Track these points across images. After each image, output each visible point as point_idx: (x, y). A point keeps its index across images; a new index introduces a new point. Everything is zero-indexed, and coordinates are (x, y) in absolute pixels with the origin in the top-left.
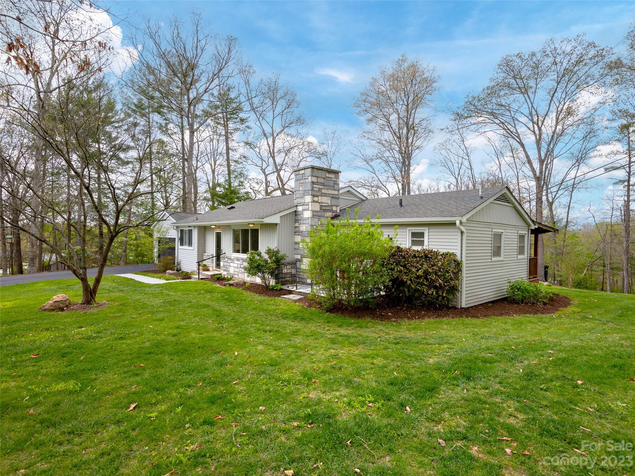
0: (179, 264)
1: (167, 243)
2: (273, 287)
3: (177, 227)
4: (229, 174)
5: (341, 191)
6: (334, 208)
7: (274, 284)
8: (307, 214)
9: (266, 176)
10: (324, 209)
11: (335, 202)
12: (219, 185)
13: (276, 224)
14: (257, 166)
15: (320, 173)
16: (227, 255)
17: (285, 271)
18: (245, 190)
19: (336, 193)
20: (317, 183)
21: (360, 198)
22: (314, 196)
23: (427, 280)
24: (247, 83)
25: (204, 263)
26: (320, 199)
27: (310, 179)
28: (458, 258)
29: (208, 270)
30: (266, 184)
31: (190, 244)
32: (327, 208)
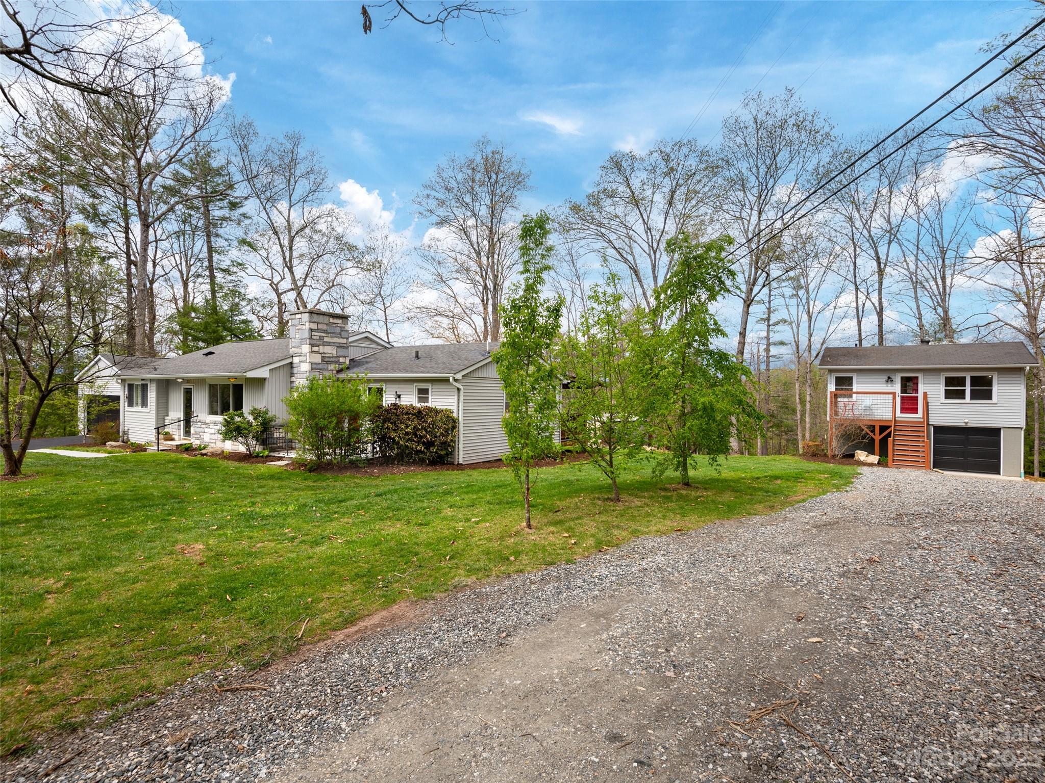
0: (125, 433)
1: (105, 403)
2: (258, 453)
3: (123, 381)
4: (213, 292)
5: (350, 339)
6: (341, 360)
7: (261, 450)
8: (305, 367)
9: (279, 295)
10: (326, 360)
11: (342, 352)
12: (195, 310)
13: (265, 379)
14: (263, 278)
15: (321, 319)
16: (199, 418)
17: (276, 435)
18: (243, 317)
19: (344, 341)
20: (317, 330)
21: (383, 346)
22: (312, 345)
23: (416, 436)
24: (244, 149)
25: (167, 430)
26: (322, 349)
27: (307, 326)
28: (455, 415)
29: (173, 440)
30: (280, 309)
31: (144, 404)
32: (332, 359)
